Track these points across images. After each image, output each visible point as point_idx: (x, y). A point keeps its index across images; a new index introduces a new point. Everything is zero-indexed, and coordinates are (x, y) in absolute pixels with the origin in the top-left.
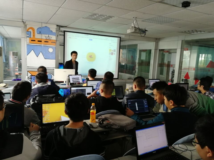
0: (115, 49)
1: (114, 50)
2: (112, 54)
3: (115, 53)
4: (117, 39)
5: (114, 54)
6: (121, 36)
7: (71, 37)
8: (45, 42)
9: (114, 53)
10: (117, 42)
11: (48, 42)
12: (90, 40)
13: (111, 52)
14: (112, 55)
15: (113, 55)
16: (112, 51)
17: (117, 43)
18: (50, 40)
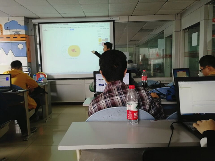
0: (107, 38)
4: (108, 23)
6: (114, 19)
7: (46, 29)
8: (14, 37)
11: (16, 37)
12: (71, 30)
17: (109, 29)
18: (18, 35)
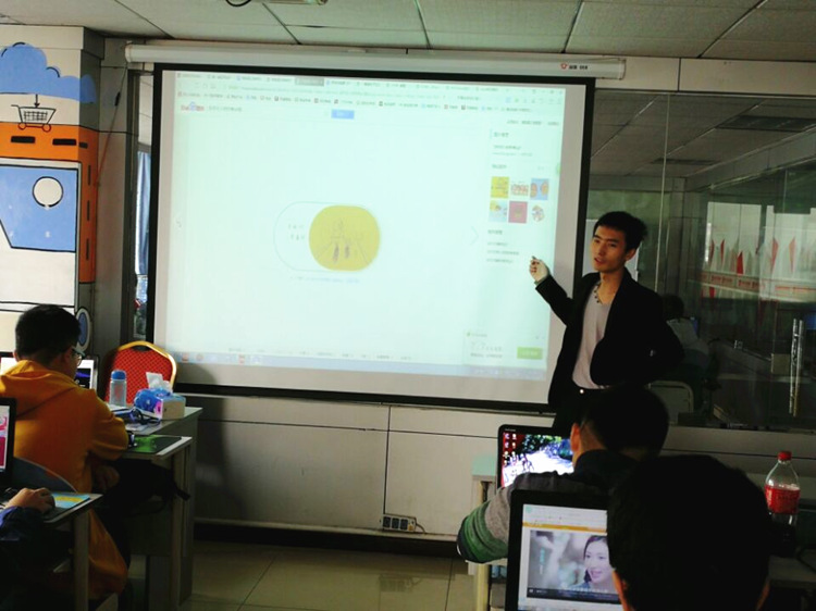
0: (542, 176)
1: (539, 188)
2: (517, 213)
3: (540, 203)
4: (558, 94)
5: (538, 212)
6: (592, 70)
8: (15, 140)
9: (532, 203)
10: (560, 118)
11: (31, 140)
12: (335, 114)
13: (505, 202)
14: (512, 220)
15: (523, 220)
16: (520, 189)
17: (560, 129)
18: (42, 126)
